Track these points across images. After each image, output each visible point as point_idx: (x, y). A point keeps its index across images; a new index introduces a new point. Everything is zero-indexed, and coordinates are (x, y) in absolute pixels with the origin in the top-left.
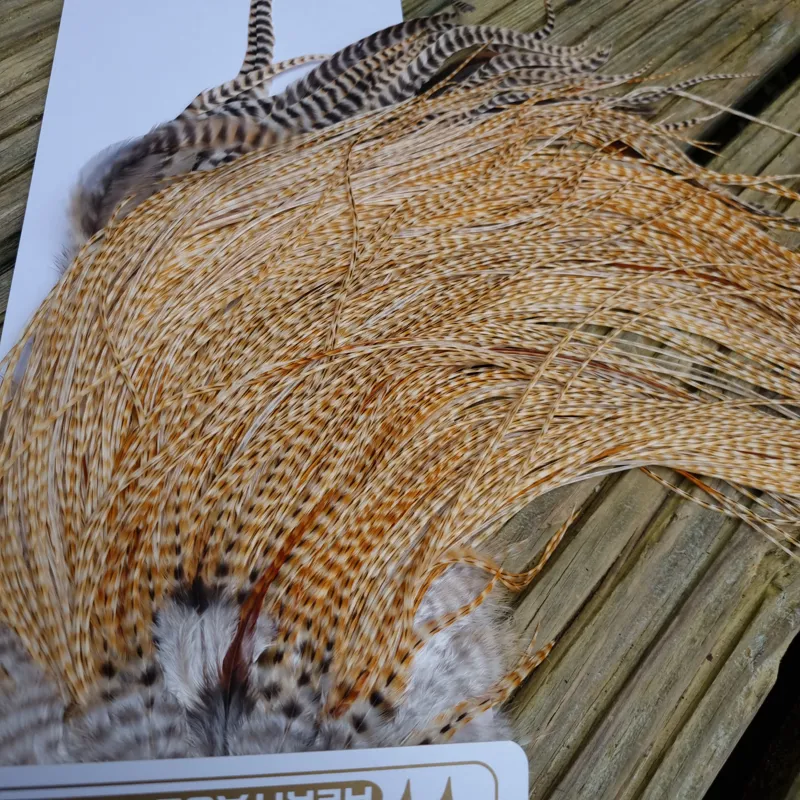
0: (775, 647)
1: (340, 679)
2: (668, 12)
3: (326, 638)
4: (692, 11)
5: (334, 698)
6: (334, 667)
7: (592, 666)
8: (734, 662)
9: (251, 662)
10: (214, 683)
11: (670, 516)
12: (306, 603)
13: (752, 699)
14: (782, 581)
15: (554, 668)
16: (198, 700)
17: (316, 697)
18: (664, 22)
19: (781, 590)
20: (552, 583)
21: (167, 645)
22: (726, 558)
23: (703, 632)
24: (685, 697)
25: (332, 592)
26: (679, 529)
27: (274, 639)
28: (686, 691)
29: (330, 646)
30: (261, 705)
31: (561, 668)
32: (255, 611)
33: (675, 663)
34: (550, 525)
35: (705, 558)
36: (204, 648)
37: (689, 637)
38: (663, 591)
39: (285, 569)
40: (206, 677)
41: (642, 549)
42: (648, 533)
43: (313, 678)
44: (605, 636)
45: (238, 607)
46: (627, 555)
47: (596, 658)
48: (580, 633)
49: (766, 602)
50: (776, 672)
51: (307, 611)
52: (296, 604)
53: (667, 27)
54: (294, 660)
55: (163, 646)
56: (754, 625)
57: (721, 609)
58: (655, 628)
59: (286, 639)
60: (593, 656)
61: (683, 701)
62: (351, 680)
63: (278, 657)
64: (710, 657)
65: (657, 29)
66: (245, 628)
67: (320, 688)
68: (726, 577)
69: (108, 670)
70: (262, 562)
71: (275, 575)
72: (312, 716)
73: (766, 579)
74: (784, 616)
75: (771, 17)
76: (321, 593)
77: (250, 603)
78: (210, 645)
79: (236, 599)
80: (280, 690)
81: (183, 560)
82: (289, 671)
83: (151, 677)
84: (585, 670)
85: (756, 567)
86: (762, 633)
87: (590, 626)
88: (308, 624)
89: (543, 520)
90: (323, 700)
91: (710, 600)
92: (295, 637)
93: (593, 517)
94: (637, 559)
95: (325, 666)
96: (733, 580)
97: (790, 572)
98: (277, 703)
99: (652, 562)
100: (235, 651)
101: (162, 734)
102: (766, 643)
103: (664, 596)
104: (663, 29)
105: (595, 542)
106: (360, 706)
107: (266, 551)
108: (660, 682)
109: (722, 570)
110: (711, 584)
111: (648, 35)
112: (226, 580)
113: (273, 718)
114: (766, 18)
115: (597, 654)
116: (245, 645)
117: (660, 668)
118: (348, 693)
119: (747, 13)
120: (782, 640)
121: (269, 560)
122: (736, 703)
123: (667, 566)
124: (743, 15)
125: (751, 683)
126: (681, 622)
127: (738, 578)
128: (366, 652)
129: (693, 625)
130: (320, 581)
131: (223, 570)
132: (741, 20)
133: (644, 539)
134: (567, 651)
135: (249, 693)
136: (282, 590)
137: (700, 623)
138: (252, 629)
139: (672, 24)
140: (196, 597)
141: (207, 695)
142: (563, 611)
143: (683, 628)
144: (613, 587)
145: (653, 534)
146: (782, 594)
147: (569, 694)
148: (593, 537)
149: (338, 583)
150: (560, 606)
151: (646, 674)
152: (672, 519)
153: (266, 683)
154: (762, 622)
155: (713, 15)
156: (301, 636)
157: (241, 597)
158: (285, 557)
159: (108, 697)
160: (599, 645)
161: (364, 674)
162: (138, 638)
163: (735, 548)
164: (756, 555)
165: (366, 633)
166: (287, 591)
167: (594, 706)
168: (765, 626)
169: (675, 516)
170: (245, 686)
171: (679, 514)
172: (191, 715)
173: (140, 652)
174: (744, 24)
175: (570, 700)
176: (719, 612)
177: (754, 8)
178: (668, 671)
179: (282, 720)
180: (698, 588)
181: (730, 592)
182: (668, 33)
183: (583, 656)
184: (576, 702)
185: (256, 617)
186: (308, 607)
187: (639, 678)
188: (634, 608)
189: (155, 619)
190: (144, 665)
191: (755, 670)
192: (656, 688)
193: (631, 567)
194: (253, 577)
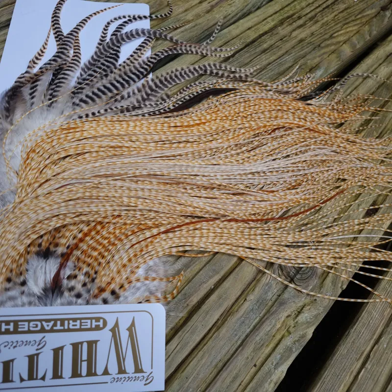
0: (285, 361)
1: (99, 285)
2: (270, 64)
3: (95, 270)
4: (280, 63)
5: (96, 291)
6: (97, 281)
7: (199, 371)
8: (265, 368)
9: (64, 278)
10: (48, 286)
11: (244, 299)
12: (89, 257)
13: (272, 385)
14: (291, 330)
15: (182, 372)
16: (42, 292)
17: (89, 291)
18: (267, 69)
19: (290, 334)
20: (186, 332)
21: (31, 272)
22: (267, 319)
23: (252, 354)
24: (242, 384)
25: (100, 254)
26: (247, 306)
27: (74, 270)
28: (242, 382)
29: (96, 273)
30: (66, 294)
31: (186, 371)
32: (67, 260)
33: (238, 369)
34: (188, 305)
35: (258, 319)
36: (45, 273)
37: (246, 356)
38: (236, 335)
39: (81, 245)
40: (45, 284)
41: (229, 316)
42: (233, 308)
43: (88, 284)
44: (207, 357)
45: (61, 258)
46: (222, 318)
47: (202, 367)
48: (196, 355)
49: (283, 339)
50: (285, 372)
51: (89, 260)
52: (85, 257)
53: (268, 71)
54: (81, 278)
55: (29, 272)
56: (276, 350)
57: (262, 343)
58: (231, 352)
59: (79, 270)
60: (201, 366)
61: (241, 386)
62: (103, 285)
63: (75, 277)
64: (255, 366)
65: (263, 72)
66: (62, 266)
67: (91, 288)
68: (266, 327)
69: (9, 280)
70: (72, 242)
71: (76, 247)
72: (86, 298)
73: (285, 328)
74: (290, 346)
75: (317, 65)
76: (95, 254)
77: (65, 257)
78: (48, 272)
79: (60, 256)
80: (75, 288)
81: (43, 241)
82: (79, 282)
83: (24, 283)
84: (196, 372)
85: (281, 323)
86: (280, 354)
87: (201, 352)
88: (89, 265)
89: (185, 302)
90: (91, 292)
91: (258, 338)
92: (83, 270)
93: (208, 300)
94: (226, 320)
95: (93, 280)
96: (269, 329)
97: (296, 325)
98: (73, 293)
99: (233, 321)
100: (58, 274)
101: (27, 304)
102: (281, 359)
103: (237, 337)
104: (265, 72)
105: (207, 313)
106: (107, 295)
107: (74, 238)
108: (230, 378)
109: (265, 324)
110: (258, 331)
111: (259, 75)
112: (57, 248)
113: (71, 298)
114: (314, 66)
115: (203, 365)
116: (62, 272)
117: (231, 371)
118: (102, 290)
119: (305, 64)
120: (288, 357)
121: (75, 241)
122: (264, 387)
123: (239, 322)
124: (304, 65)
125: (272, 377)
126: (242, 349)
127: (271, 328)
128: (111, 275)
129: (248, 351)
130: (95, 249)
131: (57, 245)
132: (302, 67)
133: (231, 311)
134: (190, 363)
135: (62, 289)
136: (79, 253)
137: (252, 350)
138: (65, 266)
139: (270, 69)
140: (46, 254)
141: (45, 290)
142: (189, 345)
143: (243, 352)
144: (214, 333)
145: (235, 308)
146: (291, 336)
147: (187, 384)
148: (207, 310)
149: (103, 250)
150: (188, 343)
151: (224, 374)
152: (244, 301)
153: (70, 286)
154: (280, 348)
155: (290, 65)
156: (85, 269)
157: (63, 255)
158: (81, 240)
159: (7, 290)
160: (204, 361)
161: (109, 283)
162: (21, 269)
163: (272, 314)
164: (281, 317)
165: (112, 269)
166: (81, 253)
167: (200, 389)
168: (281, 351)
169: (246, 299)
170: (61, 287)
171: (247, 299)
172: (39, 297)
173: (21, 274)
174: (304, 69)
175: (188, 387)
176: (261, 344)
177: (309, 62)
178: (235, 373)
179: (74, 299)
180: (252, 333)
181: (267, 335)
182: (268, 74)
183: (196, 365)
184: (190, 388)
185: (67, 261)
186: (90, 259)
187: (220, 376)
188: (222, 343)
189: (28, 262)
190: (22, 279)
191: (274, 371)
192: (228, 381)
193: (223, 323)
194: (68, 247)
